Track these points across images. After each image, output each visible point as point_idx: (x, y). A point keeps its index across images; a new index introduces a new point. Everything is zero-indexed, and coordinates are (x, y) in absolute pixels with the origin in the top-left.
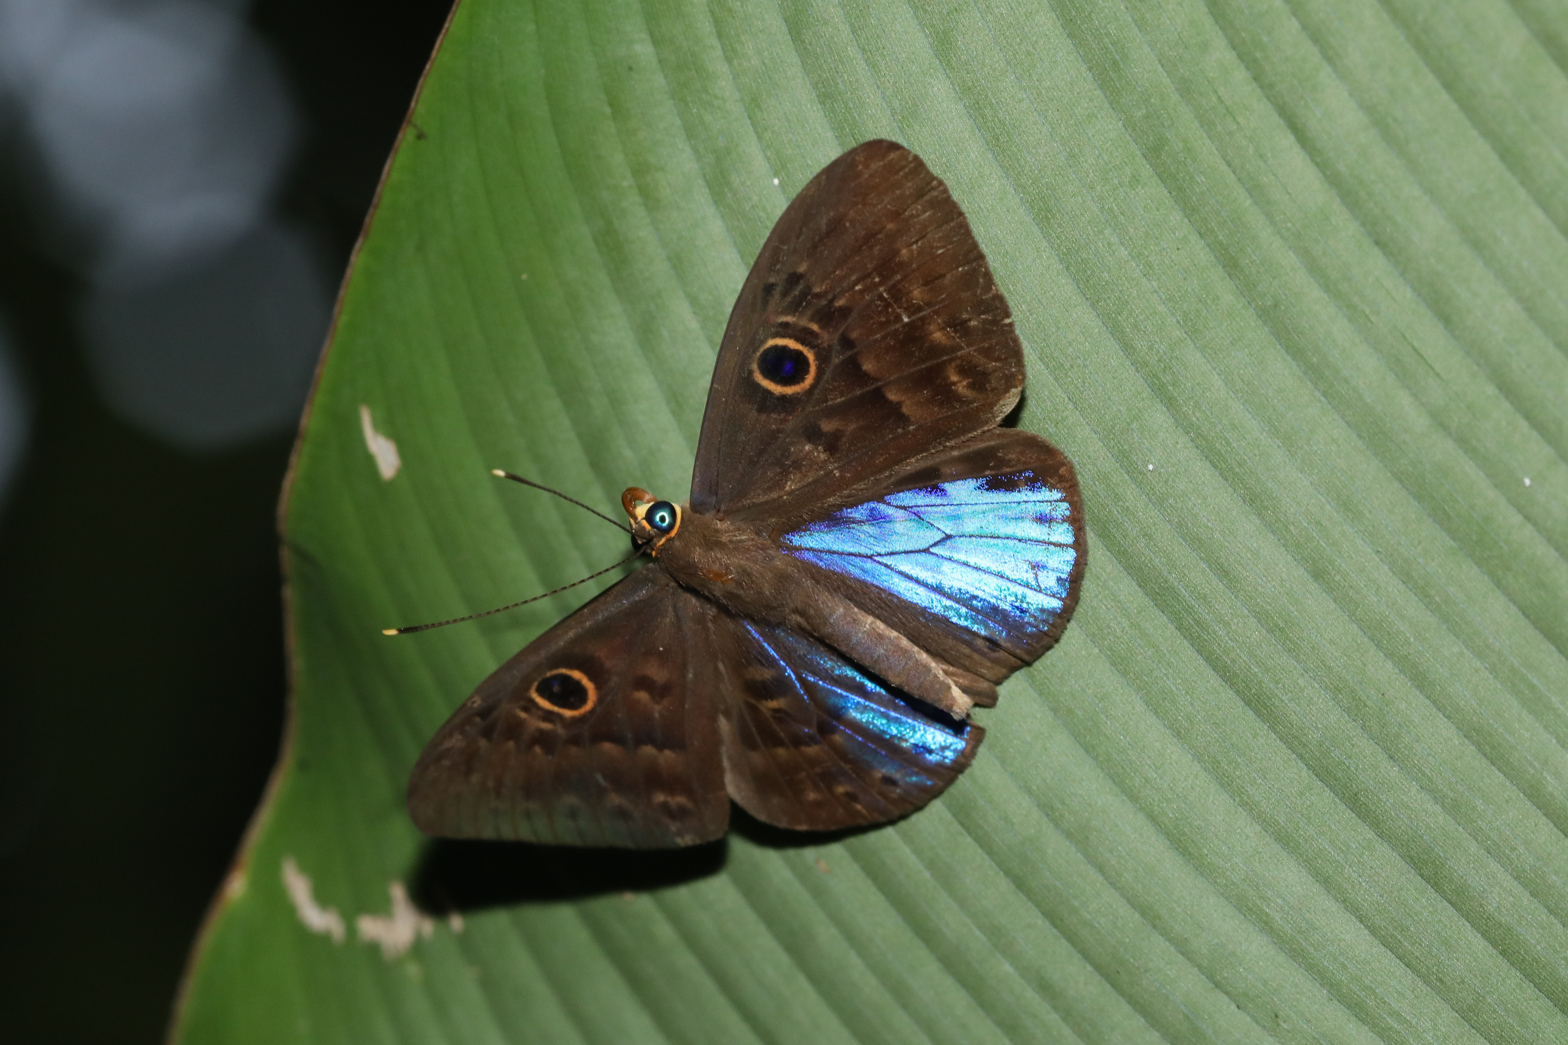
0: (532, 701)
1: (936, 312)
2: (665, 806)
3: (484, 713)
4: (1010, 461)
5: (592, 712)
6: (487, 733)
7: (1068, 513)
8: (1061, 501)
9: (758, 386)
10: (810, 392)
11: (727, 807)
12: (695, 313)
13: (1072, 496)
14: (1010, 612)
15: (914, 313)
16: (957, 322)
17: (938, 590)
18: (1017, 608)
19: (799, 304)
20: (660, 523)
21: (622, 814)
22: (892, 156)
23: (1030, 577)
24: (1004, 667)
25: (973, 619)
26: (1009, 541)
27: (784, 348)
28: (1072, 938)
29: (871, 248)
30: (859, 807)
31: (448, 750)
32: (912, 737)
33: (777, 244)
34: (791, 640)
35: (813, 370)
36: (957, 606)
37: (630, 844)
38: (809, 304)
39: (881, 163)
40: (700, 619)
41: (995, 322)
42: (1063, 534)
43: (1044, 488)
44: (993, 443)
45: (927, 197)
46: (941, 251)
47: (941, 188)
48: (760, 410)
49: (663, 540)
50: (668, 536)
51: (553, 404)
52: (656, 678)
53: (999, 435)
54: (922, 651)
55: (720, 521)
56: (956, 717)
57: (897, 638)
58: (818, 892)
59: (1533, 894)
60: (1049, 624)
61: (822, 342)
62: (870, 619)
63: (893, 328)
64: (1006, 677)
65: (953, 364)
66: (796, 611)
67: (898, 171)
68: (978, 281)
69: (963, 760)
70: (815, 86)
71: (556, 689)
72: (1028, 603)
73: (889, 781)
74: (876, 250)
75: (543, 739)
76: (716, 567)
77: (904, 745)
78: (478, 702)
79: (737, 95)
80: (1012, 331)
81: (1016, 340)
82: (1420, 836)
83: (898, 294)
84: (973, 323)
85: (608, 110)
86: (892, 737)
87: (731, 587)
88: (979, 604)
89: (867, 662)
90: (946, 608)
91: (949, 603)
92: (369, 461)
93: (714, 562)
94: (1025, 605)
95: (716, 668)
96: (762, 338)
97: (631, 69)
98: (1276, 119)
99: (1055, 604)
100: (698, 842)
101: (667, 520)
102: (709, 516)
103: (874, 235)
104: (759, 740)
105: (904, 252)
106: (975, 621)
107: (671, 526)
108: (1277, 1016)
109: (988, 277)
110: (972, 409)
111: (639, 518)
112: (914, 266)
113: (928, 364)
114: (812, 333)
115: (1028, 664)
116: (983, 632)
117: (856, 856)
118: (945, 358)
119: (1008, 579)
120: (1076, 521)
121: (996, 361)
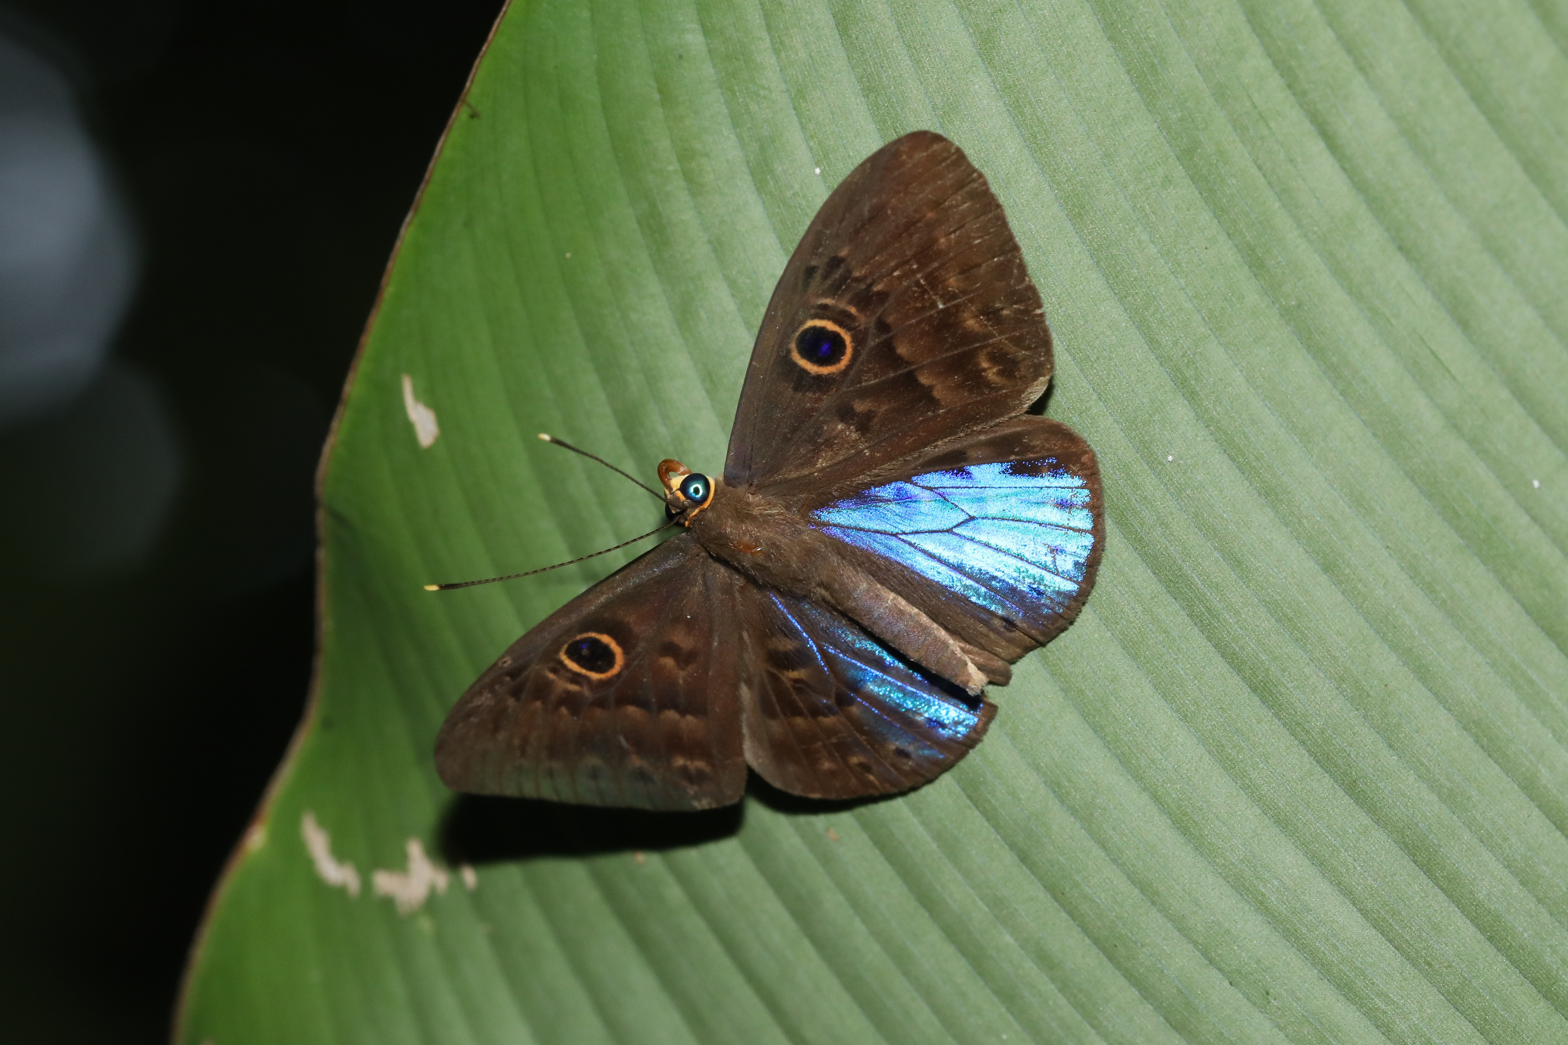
0: (561, 663)
1: (971, 301)
2: (684, 771)
3: (514, 673)
4: (1034, 447)
5: (619, 675)
6: (516, 693)
7: (1087, 499)
8: (1082, 487)
9: (795, 365)
10: (845, 373)
11: (744, 774)
12: (733, 296)
13: (1093, 484)
14: (1028, 593)
15: (949, 300)
16: (990, 310)
17: (958, 568)
18: (1034, 589)
19: (839, 287)
20: (693, 494)
21: (642, 776)
22: (936, 147)
23: (1049, 560)
24: (1019, 647)
25: (992, 599)
26: (1030, 524)
27: (822, 330)
28: (1073, 913)
29: (911, 236)
30: (871, 778)
31: (479, 707)
32: (926, 711)
33: (820, 228)
34: (814, 614)
35: (849, 351)
36: (976, 585)
37: (648, 806)
38: (848, 287)
39: (925, 154)
40: (728, 590)
41: (1026, 312)
42: (1082, 520)
43: (1066, 475)
44: (1019, 429)
45: (967, 189)
46: (977, 241)
47: (981, 180)
48: (796, 389)
49: (697, 511)
50: (701, 507)
51: (590, 379)
52: (682, 645)
53: (1025, 421)
54: (941, 629)
55: (752, 494)
56: (971, 693)
57: (918, 615)
58: (827, 860)
59: (1523, 883)
60: (1064, 606)
61: (859, 325)
62: (892, 595)
63: (928, 314)
64: (1020, 657)
65: (985, 351)
66: (821, 584)
67: (940, 163)
68: (1012, 272)
69: (974, 736)
70: (860, 80)
71: (585, 652)
72: (1045, 585)
73: (902, 753)
74: (916, 237)
75: (570, 701)
76: (746, 539)
77: (919, 719)
78: (509, 661)
79: (783, 87)
80: (1043, 322)
81: (1046, 331)
82: (1415, 824)
83: (934, 281)
84: (1005, 312)
85: (657, 97)
86: (908, 710)
87: (760, 559)
88: (998, 585)
89: (888, 637)
90: (966, 587)
91: (969, 582)
92: (409, 428)
93: (744, 534)
94: (1042, 587)
95: (741, 638)
96: (801, 318)
97: (681, 57)
98: (1307, 126)
99: (1070, 587)
100: (714, 806)
101: (701, 492)
102: (741, 490)
103: (914, 223)
104: (778, 709)
105: (942, 240)
106: (993, 600)
107: (705, 498)
108: (1268, 993)
109: (1022, 268)
110: (1001, 395)
111: (674, 489)
112: (951, 255)
113: (960, 350)
114: (849, 316)
115: (1043, 645)
116: (1000, 612)
117: (865, 826)
118: (977, 345)
119: (1027, 561)
120: (1096, 508)
121: (1026, 350)
